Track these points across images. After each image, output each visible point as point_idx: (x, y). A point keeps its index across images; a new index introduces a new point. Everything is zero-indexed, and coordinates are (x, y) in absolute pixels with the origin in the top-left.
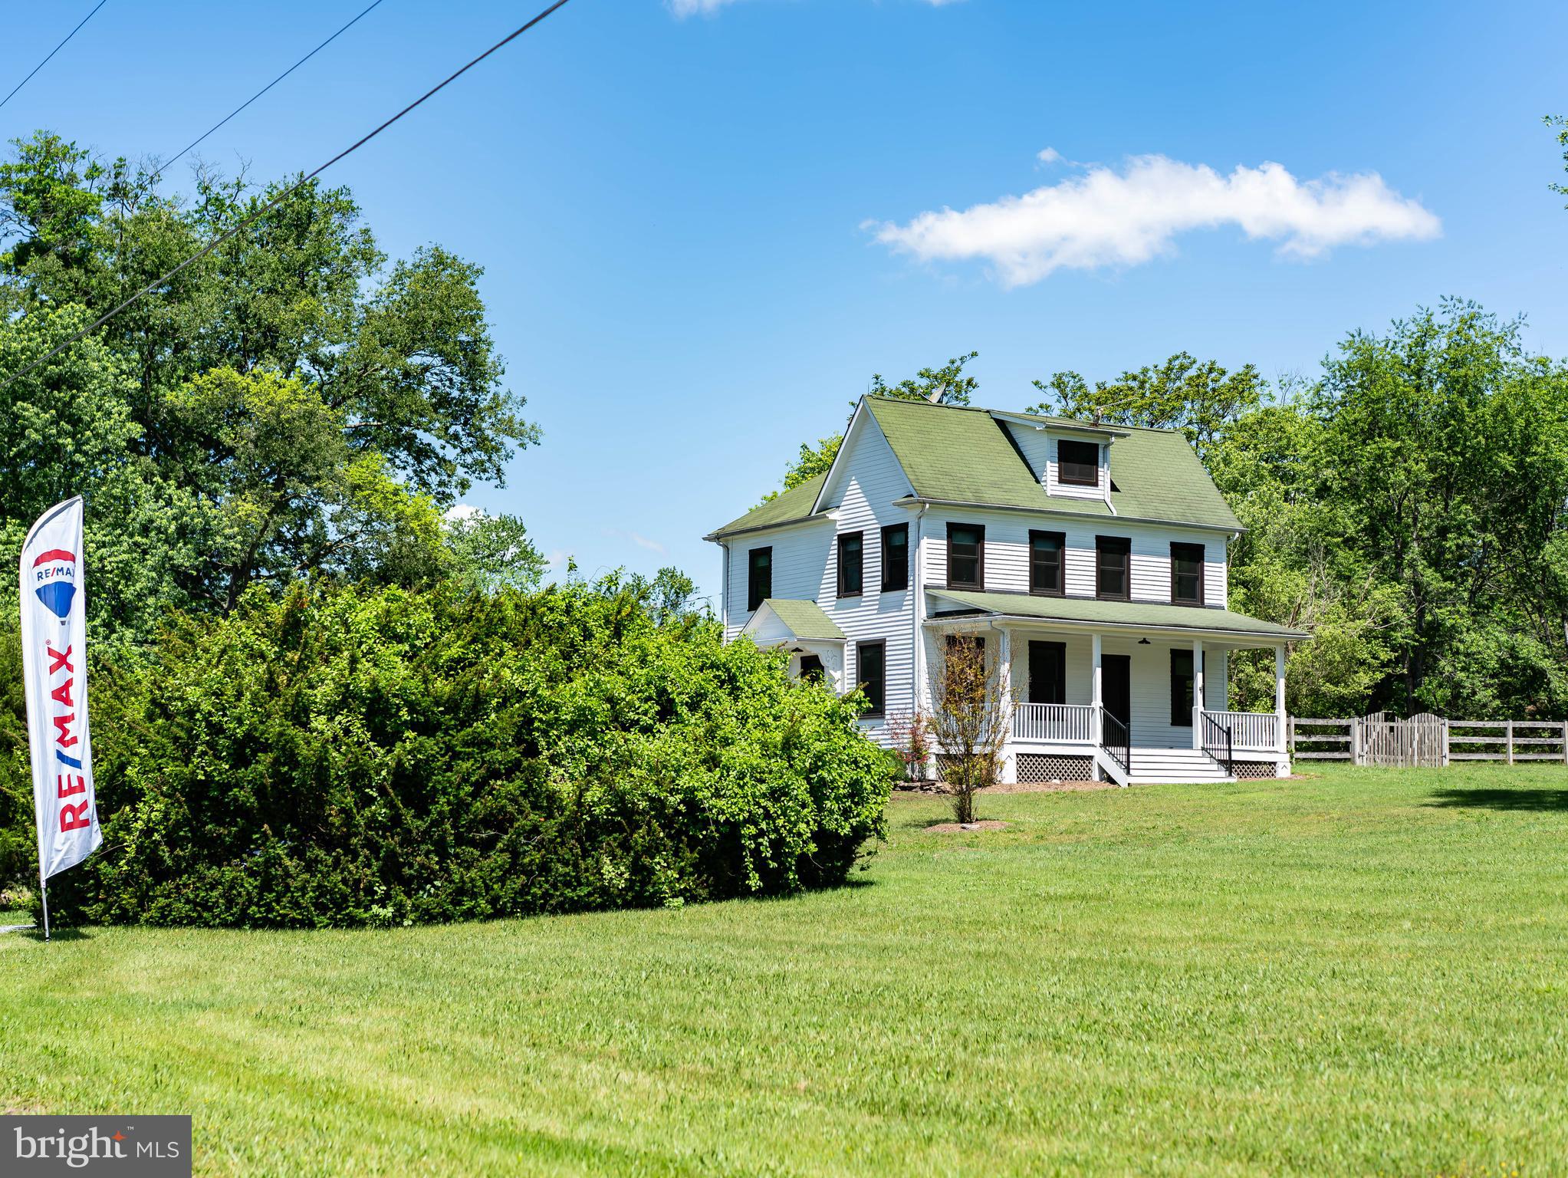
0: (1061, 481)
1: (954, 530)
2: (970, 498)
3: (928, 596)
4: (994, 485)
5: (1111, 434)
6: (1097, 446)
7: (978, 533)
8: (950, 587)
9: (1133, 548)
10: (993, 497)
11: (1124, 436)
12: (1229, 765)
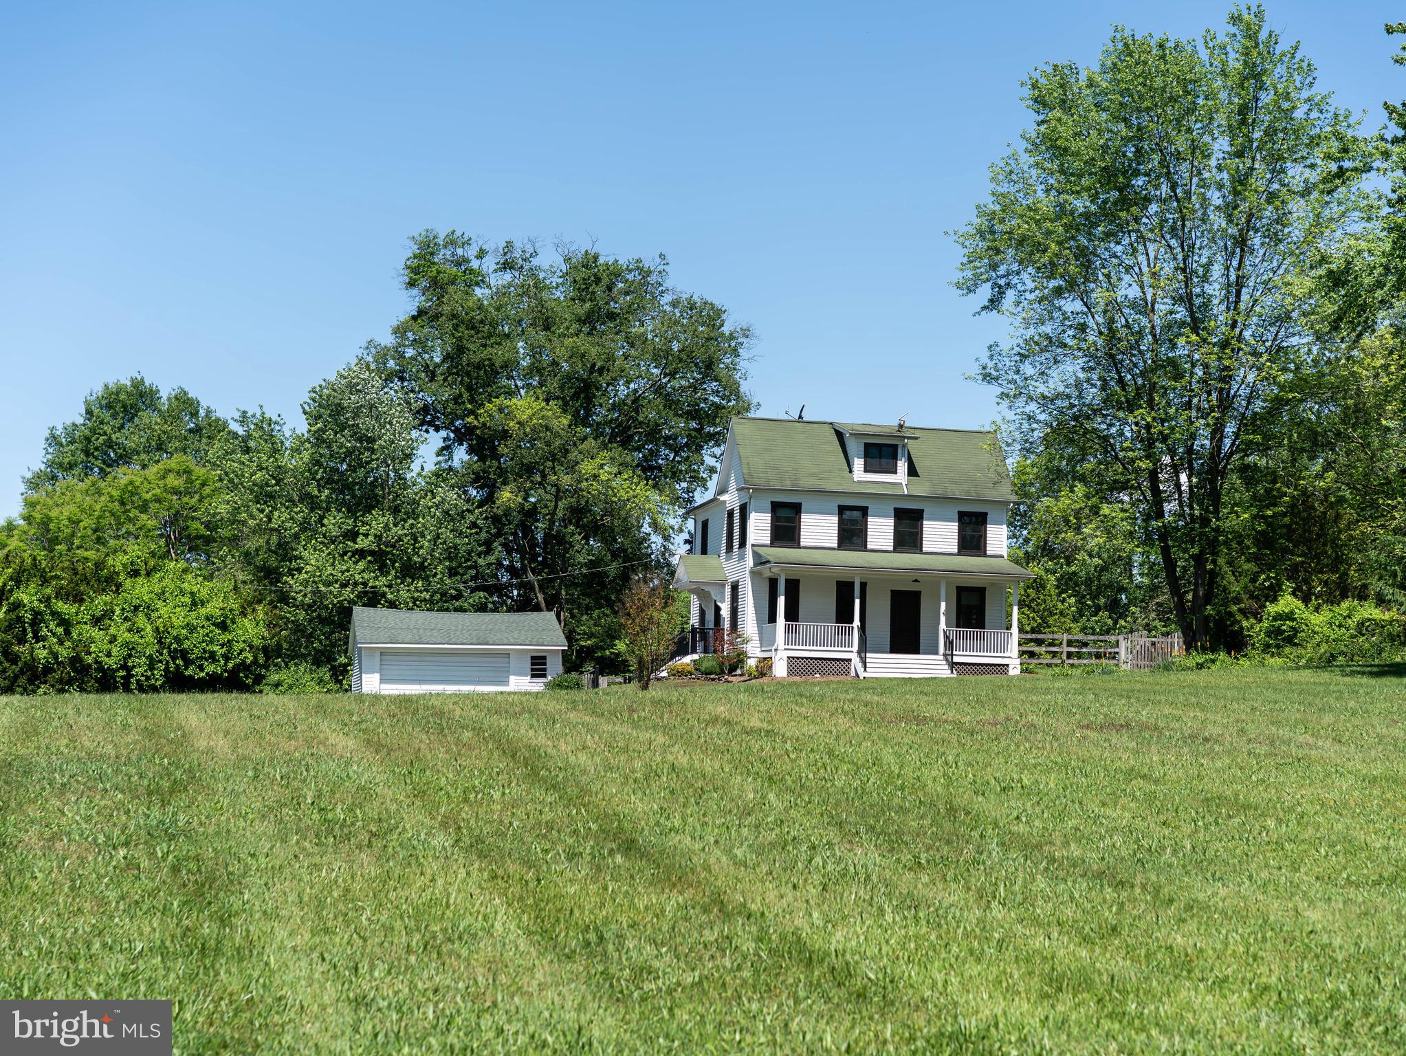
0: (866, 471)
1: (776, 507)
2: (788, 484)
3: (754, 552)
4: (813, 475)
5: (905, 437)
6: (896, 446)
7: (797, 508)
8: (772, 545)
9: (925, 516)
10: (808, 483)
11: (916, 438)
12: (953, 665)
